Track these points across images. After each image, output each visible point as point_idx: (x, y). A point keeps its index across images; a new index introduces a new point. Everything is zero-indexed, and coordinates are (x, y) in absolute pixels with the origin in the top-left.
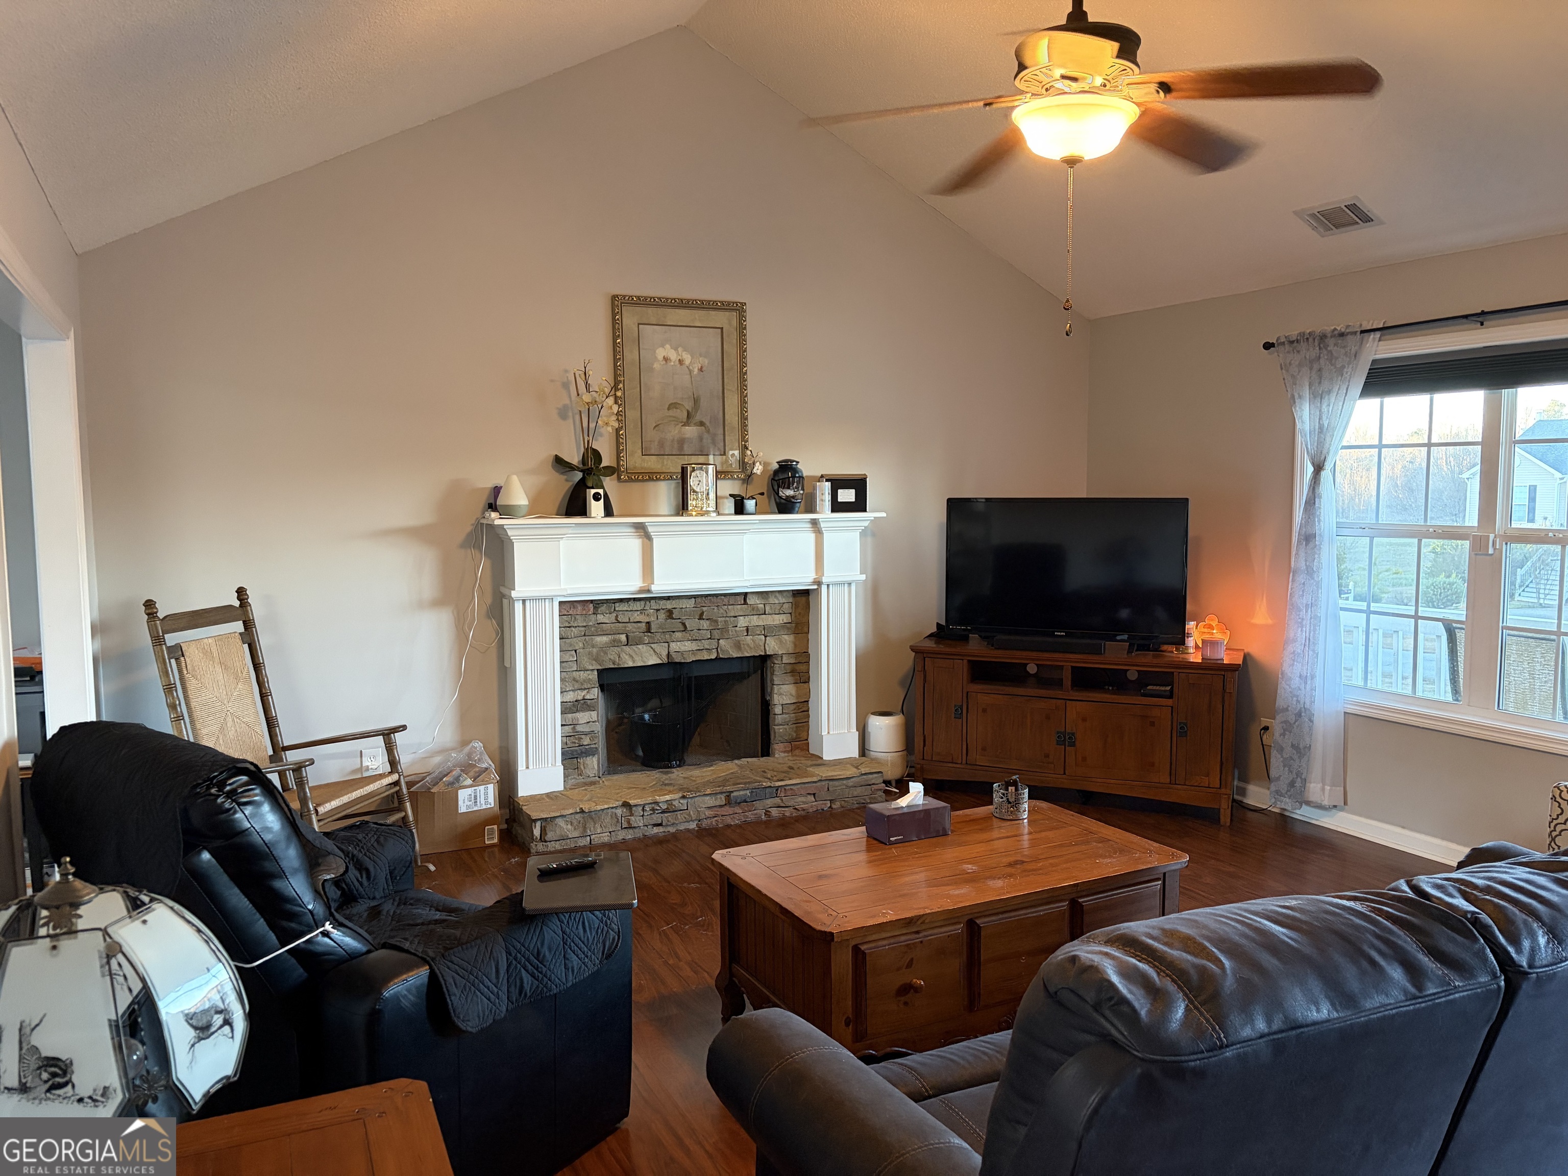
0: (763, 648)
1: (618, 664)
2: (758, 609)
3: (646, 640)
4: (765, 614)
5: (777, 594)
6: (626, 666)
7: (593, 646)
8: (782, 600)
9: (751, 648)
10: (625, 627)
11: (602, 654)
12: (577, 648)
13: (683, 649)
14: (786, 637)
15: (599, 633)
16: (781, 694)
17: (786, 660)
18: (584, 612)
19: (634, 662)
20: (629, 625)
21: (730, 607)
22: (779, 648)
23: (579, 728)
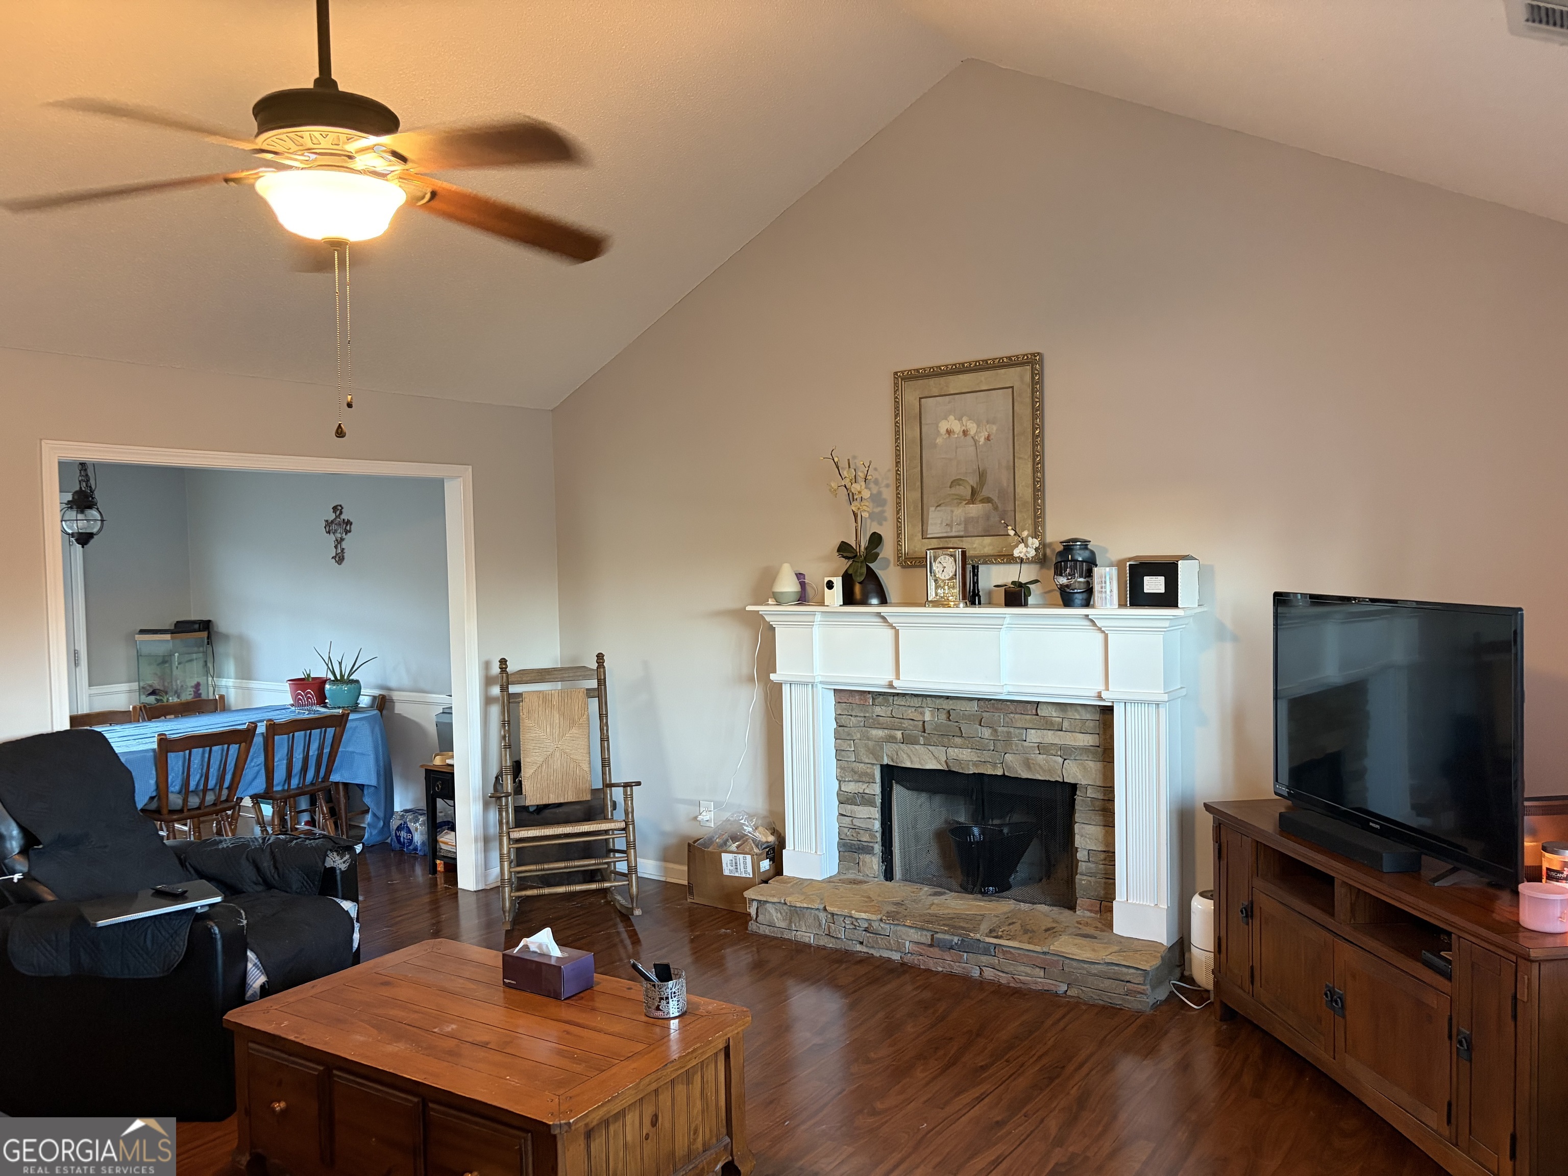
0: (1059, 772)
1: (896, 763)
2: (1052, 723)
3: (922, 741)
4: (1062, 730)
5: (1079, 708)
6: (903, 765)
7: (868, 739)
8: (1088, 717)
9: (1044, 771)
10: (901, 723)
11: (878, 748)
12: (855, 738)
13: (961, 757)
14: (1091, 764)
15: (877, 726)
16: (1082, 836)
17: (1091, 793)
18: (862, 702)
19: (912, 762)
20: (905, 721)
21: (1017, 716)
22: (1084, 777)
23: (856, 822)
